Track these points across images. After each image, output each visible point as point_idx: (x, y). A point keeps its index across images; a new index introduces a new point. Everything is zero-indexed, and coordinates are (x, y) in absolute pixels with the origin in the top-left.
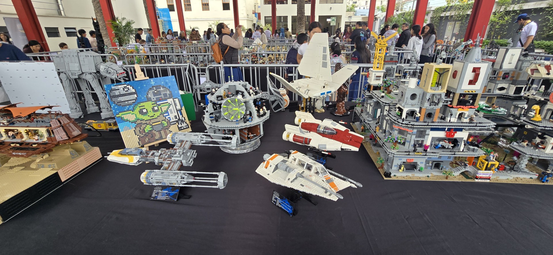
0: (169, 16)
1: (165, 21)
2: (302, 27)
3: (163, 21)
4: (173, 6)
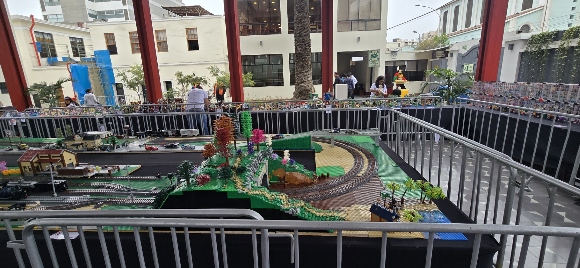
0: (109, 62)
1: (103, 69)
2: (306, 72)
3: (99, 68)
4: (115, 46)
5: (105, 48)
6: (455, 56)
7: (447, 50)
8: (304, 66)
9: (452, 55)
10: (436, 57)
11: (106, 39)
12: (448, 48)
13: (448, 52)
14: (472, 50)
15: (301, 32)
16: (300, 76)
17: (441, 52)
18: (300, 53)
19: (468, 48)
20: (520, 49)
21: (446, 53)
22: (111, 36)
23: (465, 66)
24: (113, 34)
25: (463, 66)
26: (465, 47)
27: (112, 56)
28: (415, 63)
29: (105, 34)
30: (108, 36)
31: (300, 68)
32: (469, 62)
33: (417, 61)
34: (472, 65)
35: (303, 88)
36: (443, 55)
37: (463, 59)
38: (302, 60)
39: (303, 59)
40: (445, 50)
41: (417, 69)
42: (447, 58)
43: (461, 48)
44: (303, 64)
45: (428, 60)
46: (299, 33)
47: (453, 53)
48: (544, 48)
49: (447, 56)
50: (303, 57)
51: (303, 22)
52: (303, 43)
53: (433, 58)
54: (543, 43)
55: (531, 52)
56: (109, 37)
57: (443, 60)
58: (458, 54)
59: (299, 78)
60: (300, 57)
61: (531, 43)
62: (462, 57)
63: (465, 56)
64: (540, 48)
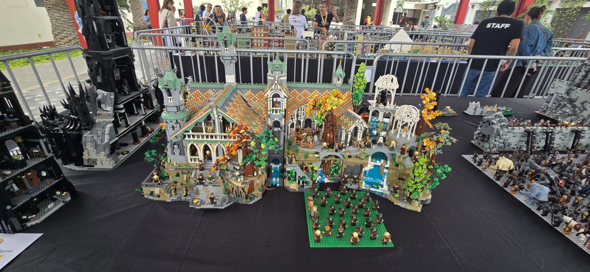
6: (441, 9)
13: (436, 6)
17: (432, 5)
20: (477, 8)
21: (435, 6)
28: (414, 11)
32: (449, 14)
33: (415, 10)
37: (445, 11)
41: (414, 16)
42: (435, 10)
43: (445, 4)
45: (421, 10)
48: (487, 9)
49: (435, 8)
53: (425, 9)
54: (487, 6)
55: (481, 11)
57: (433, 11)
61: (482, 6)
64: (486, 9)
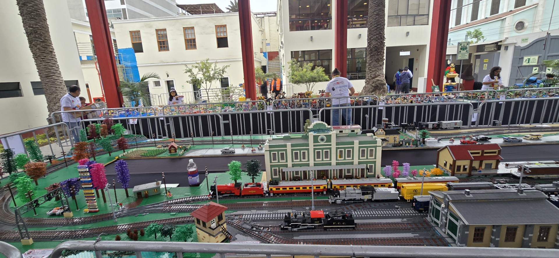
0: (134, 60)
1: (128, 67)
3: (124, 66)
4: (140, 44)
5: (130, 46)
7: (499, 44)
8: (379, 60)
9: (506, 48)
10: (485, 50)
11: (131, 37)
12: (501, 41)
14: (537, 42)
15: (378, 25)
16: (374, 70)
18: (375, 47)
19: (530, 41)
22: (137, 34)
23: (525, 58)
24: (139, 31)
25: (523, 58)
26: (524, 40)
27: (137, 54)
29: (130, 31)
30: (133, 34)
31: (374, 62)
34: (536, 57)
35: (379, 82)
36: (495, 48)
38: (378, 54)
39: (379, 52)
40: (498, 43)
44: (378, 58)
46: (376, 27)
47: (508, 46)
50: (378, 51)
51: (381, 16)
52: (380, 36)
56: (135, 35)
58: (515, 46)
59: (372, 72)
60: (375, 50)
62: (521, 50)
63: (525, 49)
